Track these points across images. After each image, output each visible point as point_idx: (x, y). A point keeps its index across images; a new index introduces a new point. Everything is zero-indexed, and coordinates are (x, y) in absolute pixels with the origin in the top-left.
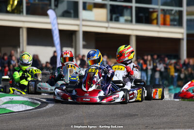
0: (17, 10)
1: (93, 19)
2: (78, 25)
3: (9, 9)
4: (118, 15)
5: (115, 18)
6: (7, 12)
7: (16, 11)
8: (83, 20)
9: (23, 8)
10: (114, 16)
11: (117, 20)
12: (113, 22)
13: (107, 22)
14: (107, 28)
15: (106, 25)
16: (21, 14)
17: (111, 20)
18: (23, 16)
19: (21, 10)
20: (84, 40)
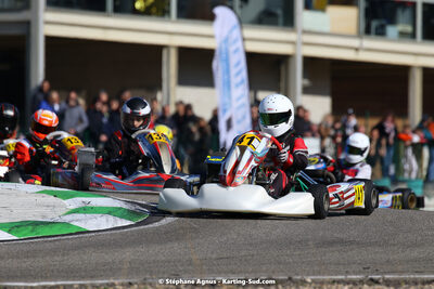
0: (158, 9)
1: (327, 29)
2: (293, 43)
3: (138, 5)
4: (383, 22)
5: (377, 29)
6: (136, 12)
7: (154, 10)
8: (305, 32)
9: (169, 4)
10: (374, 24)
11: (381, 32)
12: (373, 36)
13: (359, 36)
14: (357, 49)
15: (355, 43)
16: (166, 18)
17: (368, 31)
18: (170, 21)
19: (166, 8)
20: (306, 74)
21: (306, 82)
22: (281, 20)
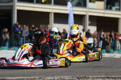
0: (48, 2)
1: (95, 8)
2: (86, 12)
3: (43, 1)
4: (111, 6)
5: (109, 8)
6: (42, 3)
7: (47, 2)
8: (89, 9)
10: (109, 6)
11: (111, 9)
12: (108, 10)
13: (104, 9)
14: (104, 13)
15: (103, 11)
17: (107, 8)
18: (52, 5)
19: (51, 2)
20: (89, 20)
21: (90, 22)
22: (83, 5)
